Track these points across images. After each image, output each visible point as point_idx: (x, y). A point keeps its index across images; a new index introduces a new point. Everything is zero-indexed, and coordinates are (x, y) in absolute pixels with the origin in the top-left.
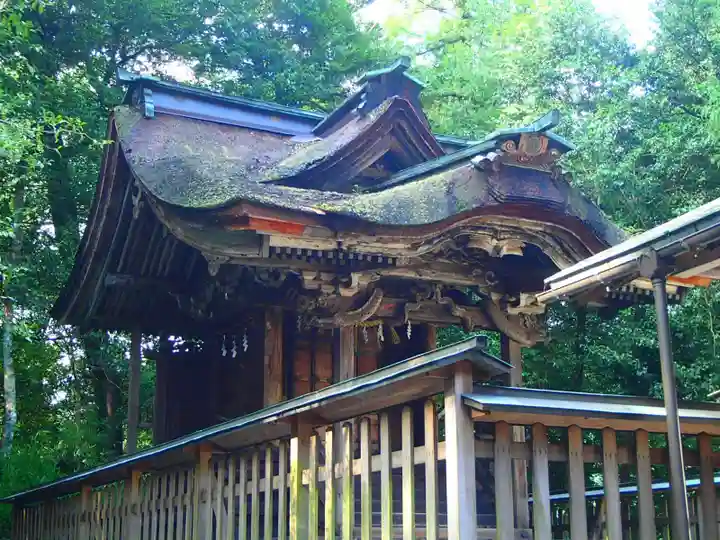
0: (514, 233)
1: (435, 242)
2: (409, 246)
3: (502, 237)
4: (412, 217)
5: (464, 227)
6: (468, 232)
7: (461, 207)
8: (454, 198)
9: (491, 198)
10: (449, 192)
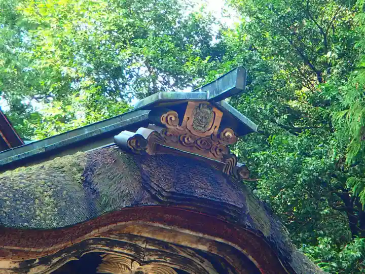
0: (162, 254)
1: (55, 260)
2: (17, 265)
3: (146, 259)
4: (34, 216)
5: (97, 241)
6: (99, 248)
7: (106, 206)
8: (94, 191)
9: (147, 195)
10: (86, 182)
